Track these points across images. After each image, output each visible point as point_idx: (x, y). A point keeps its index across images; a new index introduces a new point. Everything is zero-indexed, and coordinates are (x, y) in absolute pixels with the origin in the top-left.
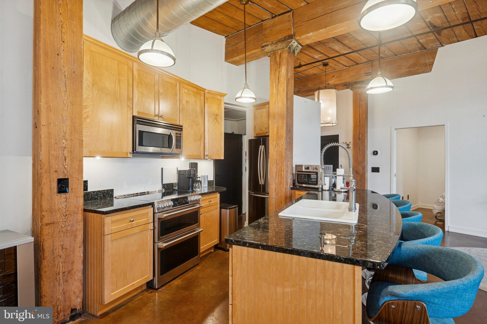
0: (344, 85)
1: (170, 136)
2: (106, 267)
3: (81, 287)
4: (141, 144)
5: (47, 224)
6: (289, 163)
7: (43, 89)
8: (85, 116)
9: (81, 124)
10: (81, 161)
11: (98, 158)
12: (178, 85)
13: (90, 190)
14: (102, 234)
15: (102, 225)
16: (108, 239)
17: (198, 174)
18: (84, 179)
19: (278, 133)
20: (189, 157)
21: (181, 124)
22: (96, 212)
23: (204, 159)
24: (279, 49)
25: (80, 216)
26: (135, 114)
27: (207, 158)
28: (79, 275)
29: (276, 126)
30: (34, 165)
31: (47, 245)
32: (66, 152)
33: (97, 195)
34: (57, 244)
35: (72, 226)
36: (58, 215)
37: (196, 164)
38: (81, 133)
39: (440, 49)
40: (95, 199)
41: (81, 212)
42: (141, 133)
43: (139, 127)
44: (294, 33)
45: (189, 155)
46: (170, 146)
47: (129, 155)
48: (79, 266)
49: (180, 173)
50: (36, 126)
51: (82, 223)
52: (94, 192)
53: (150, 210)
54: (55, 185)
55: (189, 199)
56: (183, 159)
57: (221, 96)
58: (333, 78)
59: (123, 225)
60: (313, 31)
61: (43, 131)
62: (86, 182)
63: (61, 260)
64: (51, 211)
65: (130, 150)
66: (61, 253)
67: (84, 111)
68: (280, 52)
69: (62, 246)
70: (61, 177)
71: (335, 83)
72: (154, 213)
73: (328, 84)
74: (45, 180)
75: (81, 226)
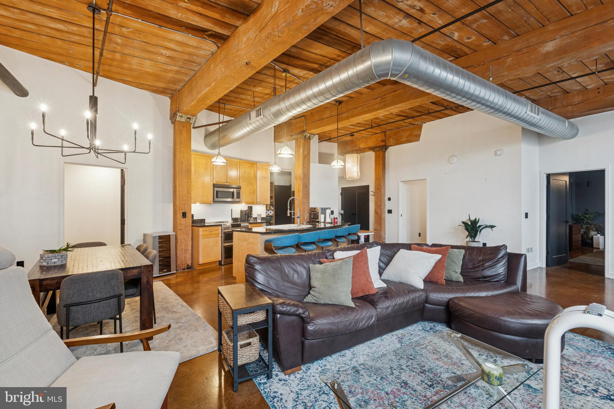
0: (369, 149)
1: (233, 192)
2: (200, 249)
3: (191, 257)
4: (217, 197)
5: (179, 229)
6: (306, 206)
7: (177, 178)
8: (192, 186)
9: (191, 190)
10: (191, 205)
11: (198, 204)
12: (239, 164)
13: (194, 218)
14: (199, 235)
15: (198, 232)
16: (201, 237)
17: (253, 213)
18: (192, 214)
19: (298, 188)
20: (247, 203)
21: (240, 185)
22: (196, 226)
23: (257, 204)
24: (299, 138)
25: (190, 228)
26: (215, 183)
27: (259, 203)
28: (190, 252)
29: (298, 184)
30: (174, 207)
31: (179, 237)
32: (185, 202)
33: (197, 221)
34: (182, 238)
35: (187, 231)
36: (183, 226)
37: (251, 207)
38: (191, 194)
39: (424, 125)
40: (197, 223)
41: (191, 226)
42: (217, 192)
43: (216, 189)
44: (306, 129)
45: (247, 202)
46: (233, 197)
47: (211, 203)
48: (190, 248)
49: (242, 212)
50: (175, 192)
51: (191, 231)
52: (196, 220)
53: (220, 227)
54: (181, 214)
55: (242, 225)
56: (243, 204)
57: (268, 166)
58: (363, 143)
59: (207, 233)
60: (314, 130)
61: (178, 194)
62: (193, 215)
63: (184, 244)
64: (180, 224)
65: (212, 200)
66: (183, 241)
67: (192, 184)
68: (299, 139)
69: (184, 239)
70: (184, 212)
71: (364, 147)
72: (222, 229)
73: (360, 147)
74: (178, 213)
75: (191, 232)
